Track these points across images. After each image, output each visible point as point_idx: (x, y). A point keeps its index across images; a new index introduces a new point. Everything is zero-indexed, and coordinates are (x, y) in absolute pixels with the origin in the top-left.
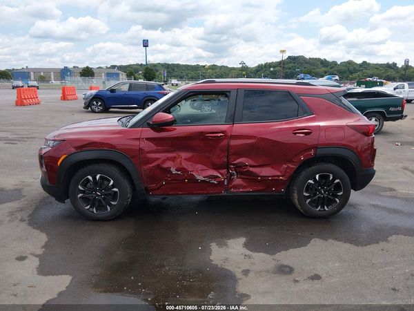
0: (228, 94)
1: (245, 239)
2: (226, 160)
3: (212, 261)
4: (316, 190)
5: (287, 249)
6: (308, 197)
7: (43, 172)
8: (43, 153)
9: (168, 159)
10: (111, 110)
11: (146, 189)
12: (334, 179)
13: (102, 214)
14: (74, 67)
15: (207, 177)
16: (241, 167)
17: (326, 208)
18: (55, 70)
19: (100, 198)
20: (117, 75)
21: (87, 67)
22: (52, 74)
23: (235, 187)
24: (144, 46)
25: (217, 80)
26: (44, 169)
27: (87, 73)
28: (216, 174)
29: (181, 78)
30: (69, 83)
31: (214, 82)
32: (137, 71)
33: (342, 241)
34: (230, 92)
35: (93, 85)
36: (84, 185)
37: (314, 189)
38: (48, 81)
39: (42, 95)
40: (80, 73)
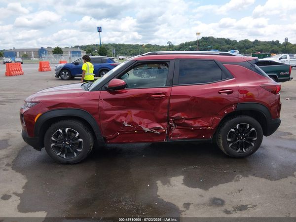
0: (168, 63)
1: (183, 177)
2: (167, 115)
3: (159, 196)
4: (237, 136)
5: (217, 185)
6: (230, 142)
7: (24, 127)
8: (23, 112)
9: (121, 115)
10: (76, 78)
11: (104, 138)
12: (250, 128)
13: (71, 159)
14: (48, 47)
15: (152, 129)
16: (178, 120)
17: (244, 150)
18: (34, 50)
19: (68, 147)
20: (80, 53)
21: (58, 47)
22: (32, 53)
23: (174, 135)
24: (98, 32)
25: (158, 52)
26: (24, 125)
27: (58, 51)
28: (159, 126)
29: (126, 54)
30: (45, 59)
31: (156, 54)
32: (93, 50)
33: (258, 176)
34: (169, 61)
35: (62, 60)
36: (56, 137)
37: (234, 136)
38: (30, 58)
39: (25, 68)
40: (53, 52)
